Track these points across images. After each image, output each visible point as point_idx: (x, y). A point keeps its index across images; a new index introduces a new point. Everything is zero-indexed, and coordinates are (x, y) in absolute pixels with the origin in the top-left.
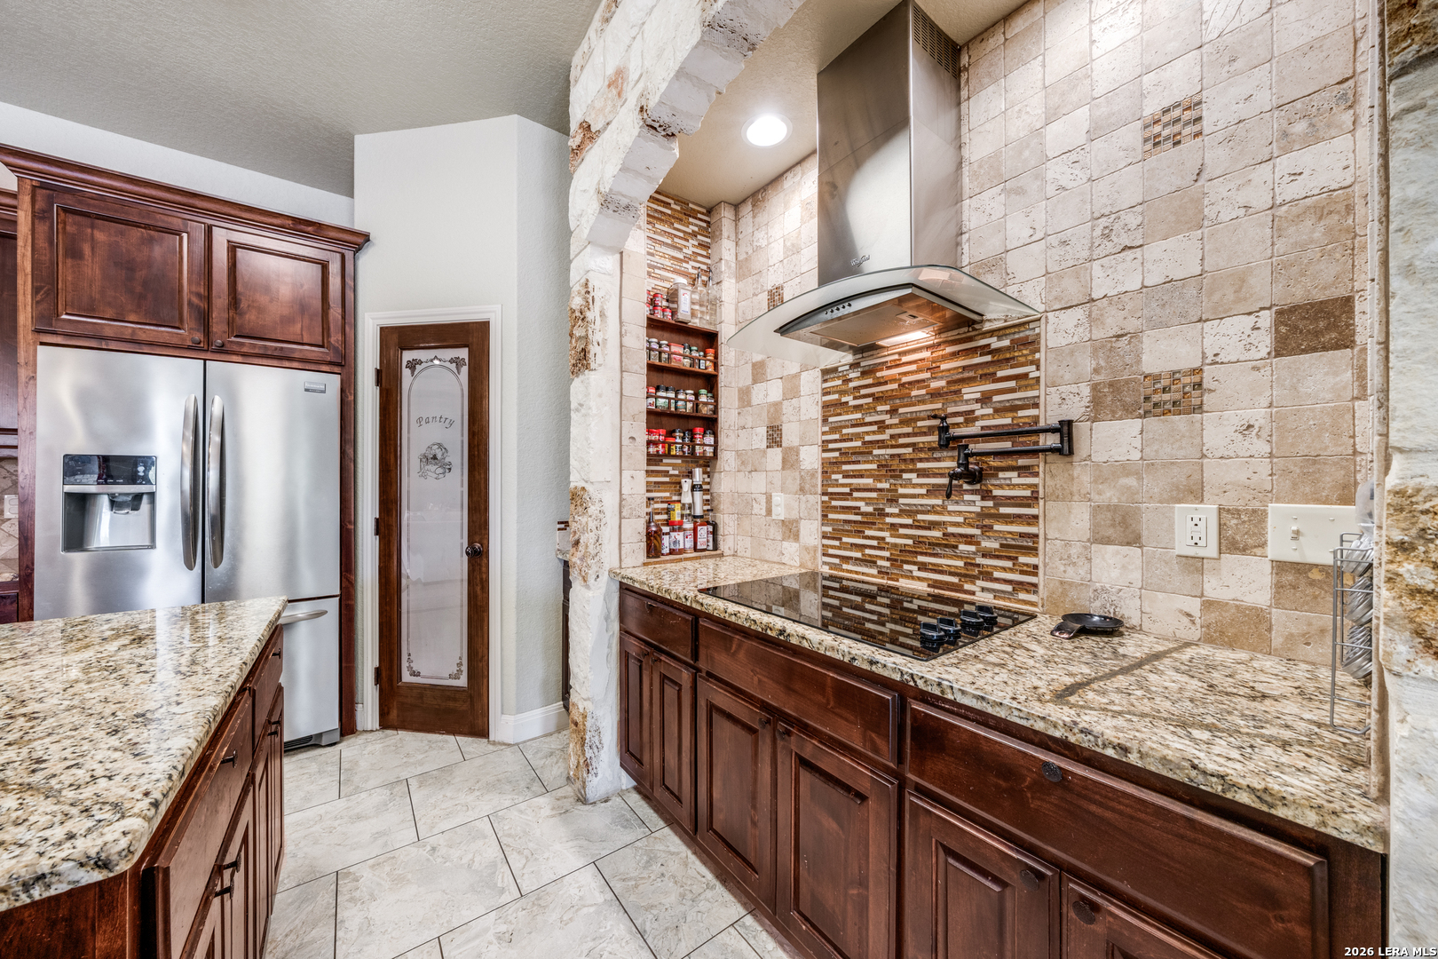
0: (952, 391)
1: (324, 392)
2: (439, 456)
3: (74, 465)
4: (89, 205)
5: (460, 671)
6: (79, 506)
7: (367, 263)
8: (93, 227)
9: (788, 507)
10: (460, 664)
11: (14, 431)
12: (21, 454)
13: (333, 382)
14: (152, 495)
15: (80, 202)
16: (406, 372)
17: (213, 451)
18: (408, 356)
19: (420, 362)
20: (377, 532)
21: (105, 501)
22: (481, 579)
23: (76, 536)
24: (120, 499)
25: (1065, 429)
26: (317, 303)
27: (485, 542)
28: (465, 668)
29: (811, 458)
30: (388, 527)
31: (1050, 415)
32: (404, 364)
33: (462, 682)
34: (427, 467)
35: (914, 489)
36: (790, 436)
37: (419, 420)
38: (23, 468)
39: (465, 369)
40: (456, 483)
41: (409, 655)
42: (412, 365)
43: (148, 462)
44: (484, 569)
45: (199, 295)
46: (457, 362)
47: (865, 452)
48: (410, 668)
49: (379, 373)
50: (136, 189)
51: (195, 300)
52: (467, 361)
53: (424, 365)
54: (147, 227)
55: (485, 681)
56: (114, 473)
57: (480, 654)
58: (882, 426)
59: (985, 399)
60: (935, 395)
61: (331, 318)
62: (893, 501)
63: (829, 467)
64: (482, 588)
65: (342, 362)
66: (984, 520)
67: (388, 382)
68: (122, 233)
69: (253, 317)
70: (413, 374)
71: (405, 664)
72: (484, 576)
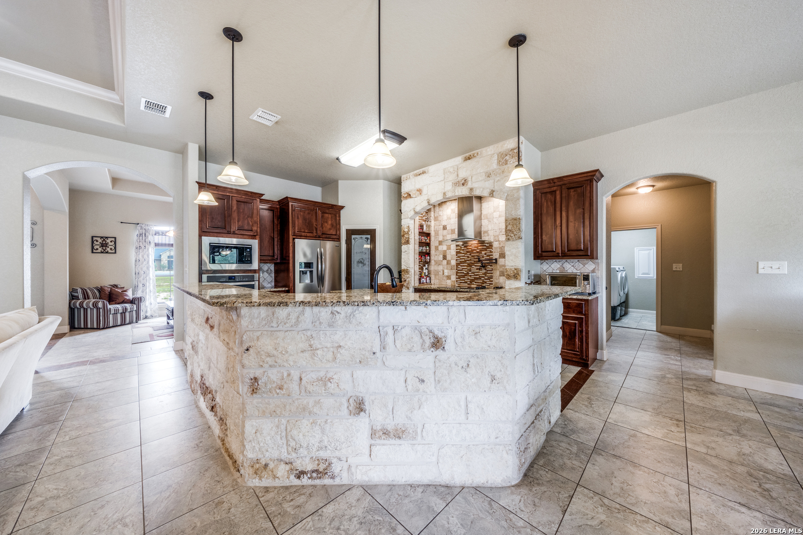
0: (480, 252)
1: (333, 246)
2: (362, 262)
8: (301, 212)
9: (448, 273)
13: (335, 244)
16: (353, 241)
18: (354, 237)
19: (357, 238)
20: (346, 281)
25: (496, 259)
26: (335, 224)
29: (453, 262)
30: (349, 279)
31: (494, 258)
32: (352, 238)
34: (359, 264)
35: (474, 269)
36: (449, 258)
37: (357, 252)
39: (369, 240)
40: (367, 268)
42: (355, 239)
46: (367, 238)
47: (465, 262)
49: (346, 240)
51: (315, 226)
52: (370, 238)
58: (468, 257)
59: (485, 254)
60: (478, 252)
61: (337, 228)
62: (470, 271)
63: (458, 264)
65: (337, 239)
66: (485, 274)
67: (349, 242)
68: (305, 212)
69: (325, 229)
70: (355, 241)
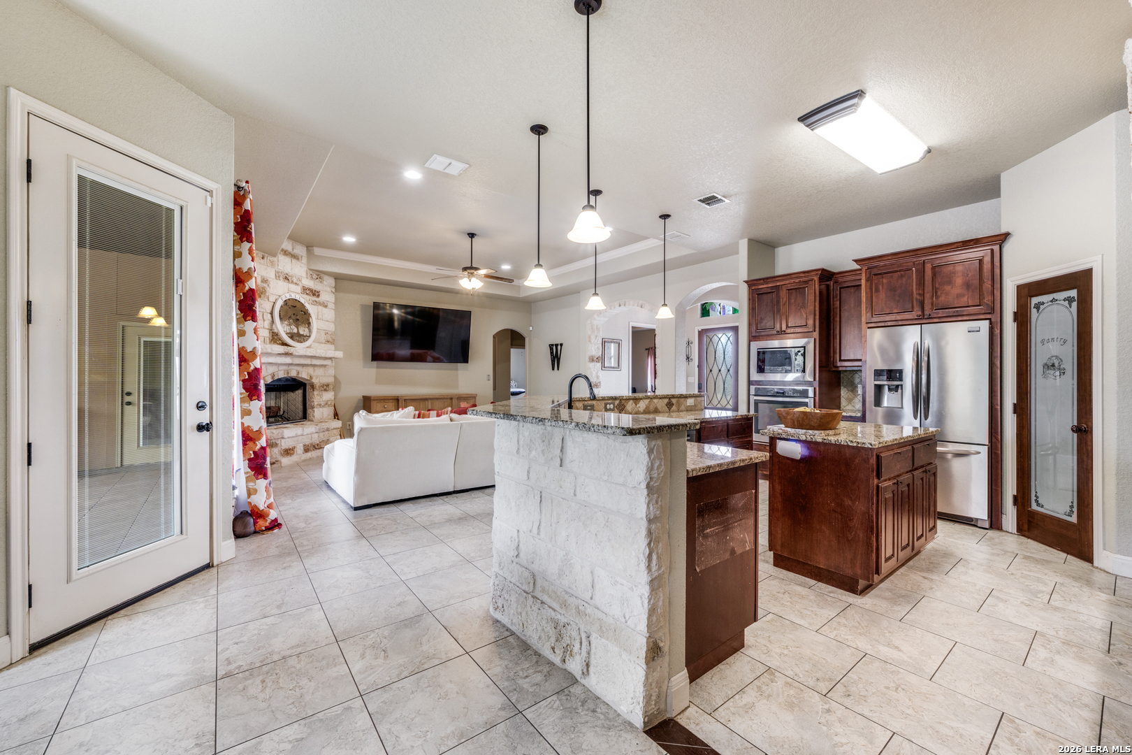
1: (979, 331)
2: (1056, 365)
3: (878, 373)
4: (881, 270)
5: (1072, 511)
6: (879, 389)
7: (1008, 248)
8: (882, 278)
10: (1072, 507)
11: (860, 360)
12: (863, 369)
13: (985, 325)
14: (902, 385)
15: (879, 270)
16: (1034, 311)
17: (924, 365)
18: (1035, 300)
19: (1043, 303)
20: (1015, 412)
21: (887, 387)
22: (1088, 450)
23: (878, 402)
24: (891, 387)
26: (976, 282)
27: (1090, 424)
28: (1075, 510)
30: (1023, 409)
32: (1033, 305)
33: (1074, 519)
34: (1048, 372)
37: (1043, 342)
38: (863, 374)
39: (1075, 304)
40: (1068, 383)
41: (1036, 493)
42: (1037, 307)
43: (901, 372)
44: (1089, 443)
45: (920, 294)
46: (1070, 300)
48: (1037, 501)
49: (1015, 314)
50: (896, 257)
51: (918, 297)
52: (1076, 298)
53: (1046, 305)
54: (900, 271)
55: (1090, 522)
56: (892, 377)
57: (1086, 503)
61: (984, 288)
64: (1088, 456)
65: (992, 312)
67: (1022, 317)
68: (892, 277)
69: (943, 298)
70: (1038, 311)
71: (1033, 498)
72: (1089, 448)
